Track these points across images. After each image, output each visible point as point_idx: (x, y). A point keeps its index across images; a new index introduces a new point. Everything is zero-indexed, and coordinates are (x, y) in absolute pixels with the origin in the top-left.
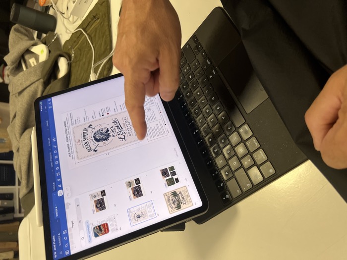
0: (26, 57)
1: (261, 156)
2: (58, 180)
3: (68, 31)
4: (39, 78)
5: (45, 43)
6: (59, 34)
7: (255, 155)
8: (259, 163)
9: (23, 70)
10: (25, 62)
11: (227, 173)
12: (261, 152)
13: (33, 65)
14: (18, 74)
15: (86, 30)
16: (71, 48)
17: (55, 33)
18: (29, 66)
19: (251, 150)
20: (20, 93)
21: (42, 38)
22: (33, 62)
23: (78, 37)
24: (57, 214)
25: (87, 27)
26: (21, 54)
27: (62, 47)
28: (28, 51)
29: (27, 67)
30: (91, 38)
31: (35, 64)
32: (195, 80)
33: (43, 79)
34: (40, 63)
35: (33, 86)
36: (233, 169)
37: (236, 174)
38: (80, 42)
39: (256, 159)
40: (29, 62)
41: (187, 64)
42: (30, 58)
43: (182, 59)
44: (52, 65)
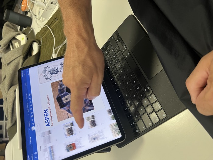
0: (13, 42)
1: (157, 106)
2: (32, 120)
3: (39, 27)
4: (21, 55)
5: (25, 34)
6: (33, 28)
7: (154, 105)
8: (156, 111)
9: (10, 50)
10: (12, 45)
11: (137, 116)
12: (158, 103)
13: (17, 47)
14: (8, 52)
15: (50, 26)
16: (41, 37)
17: (31, 27)
19: (152, 102)
20: (9, 64)
21: (23, 30)
22: (17, 45)
23: (45, 30)
24: (31, 141)
25: (51, 24)
26: (9, 40)
27: (35, 36)
28: (14, 38)
29: (13, 48)
30: (53, 31)
31: (19, 46)
32: (117, 58)
33: (23, 55)
34: (21, 46)
35: (17, 59)
36: (141, 114)
37: (142, 117)
38: (46, 33)
39: (155, 108)
40: (15, 45)
41: (112, 49)
42: (15, 43)
43: (109, 46)
44: (28, 47)
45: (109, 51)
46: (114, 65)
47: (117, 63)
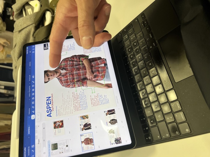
0: (26, 7)
1: (181, 117)
2: (33, 107)
4: (33, 23)
7: (176, 115)
8: (178, 122)
9: (23, 16)
10: (25, 10)
11: (152, 121)
13: (30, 14)
14: (20, 18)
16: (54, 6)
18: (27, 14)
19: (174, 110)
20: (20, 31)
22: (30, 12)
24: (29, 132)
26: (22, 5)
27: (49, 4)
28: (27, 4)
32: (138, 47)
33: (35, 24)
34: (34, 13)
35: (28, 28)
36: (157, 120)
37: (159, 124)
39: (177, 118)
40: (27, 11)
41: (134, 34)
42: (28, 8)
43: (131, 29)
44: (41, 16)
45: (129, 37)
46: (134, 55)
47: (138, 53)
